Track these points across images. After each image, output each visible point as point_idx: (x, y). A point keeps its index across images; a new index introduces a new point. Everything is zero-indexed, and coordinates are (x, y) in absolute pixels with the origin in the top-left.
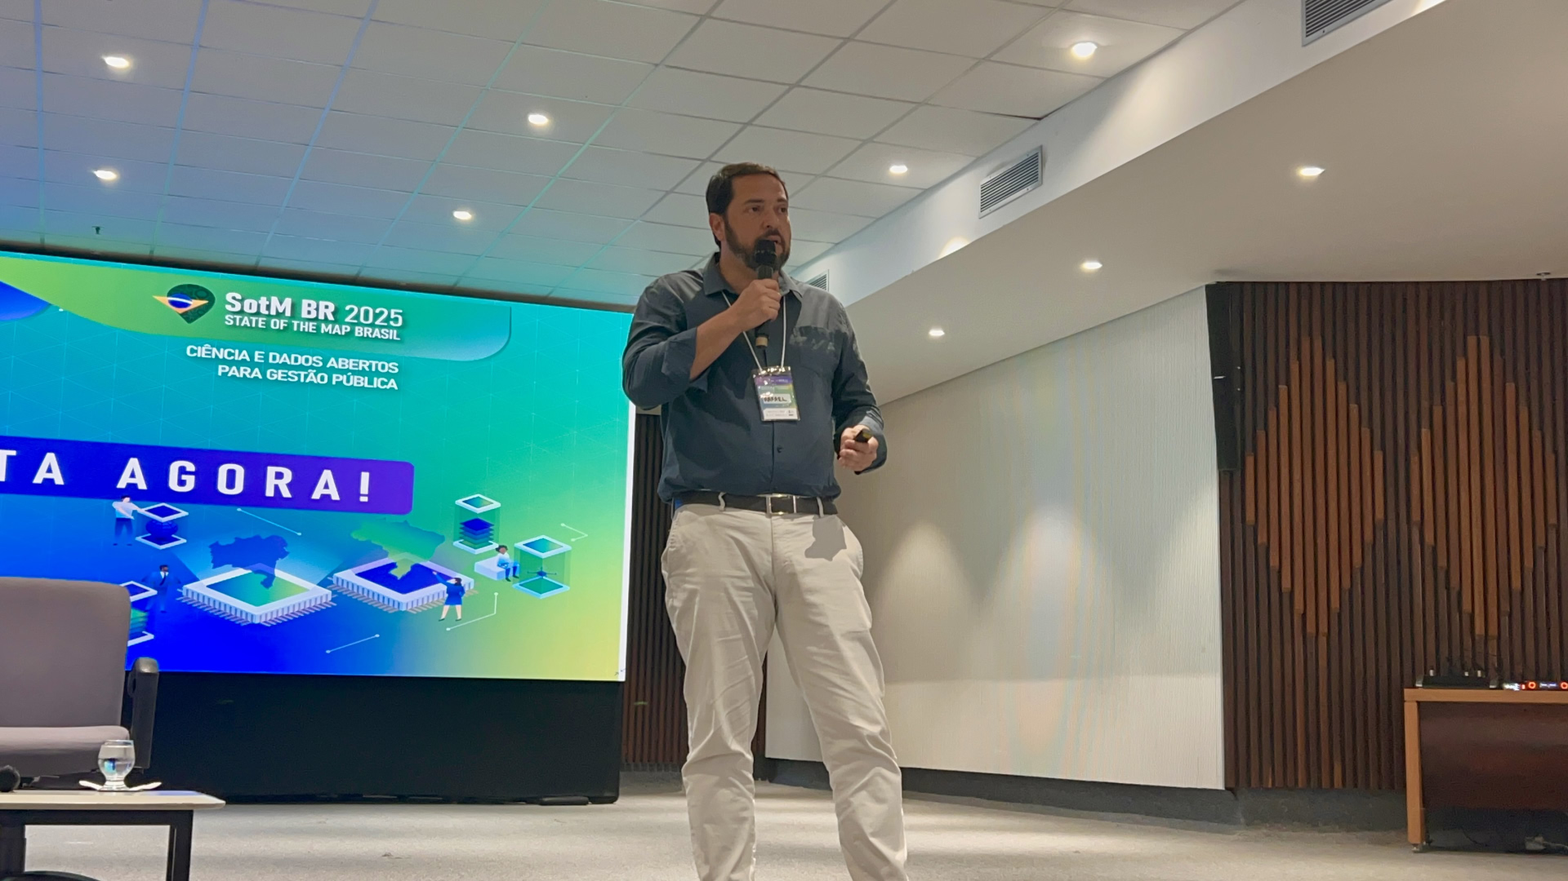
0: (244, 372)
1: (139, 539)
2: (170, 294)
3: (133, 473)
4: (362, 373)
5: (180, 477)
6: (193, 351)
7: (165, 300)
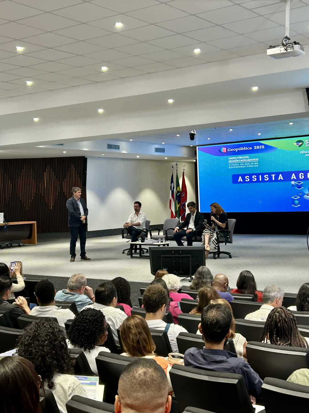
1: (296, 188)
2: (296, 143)
3: (294, 176)
5: (301, 176)
7: (295, 144)
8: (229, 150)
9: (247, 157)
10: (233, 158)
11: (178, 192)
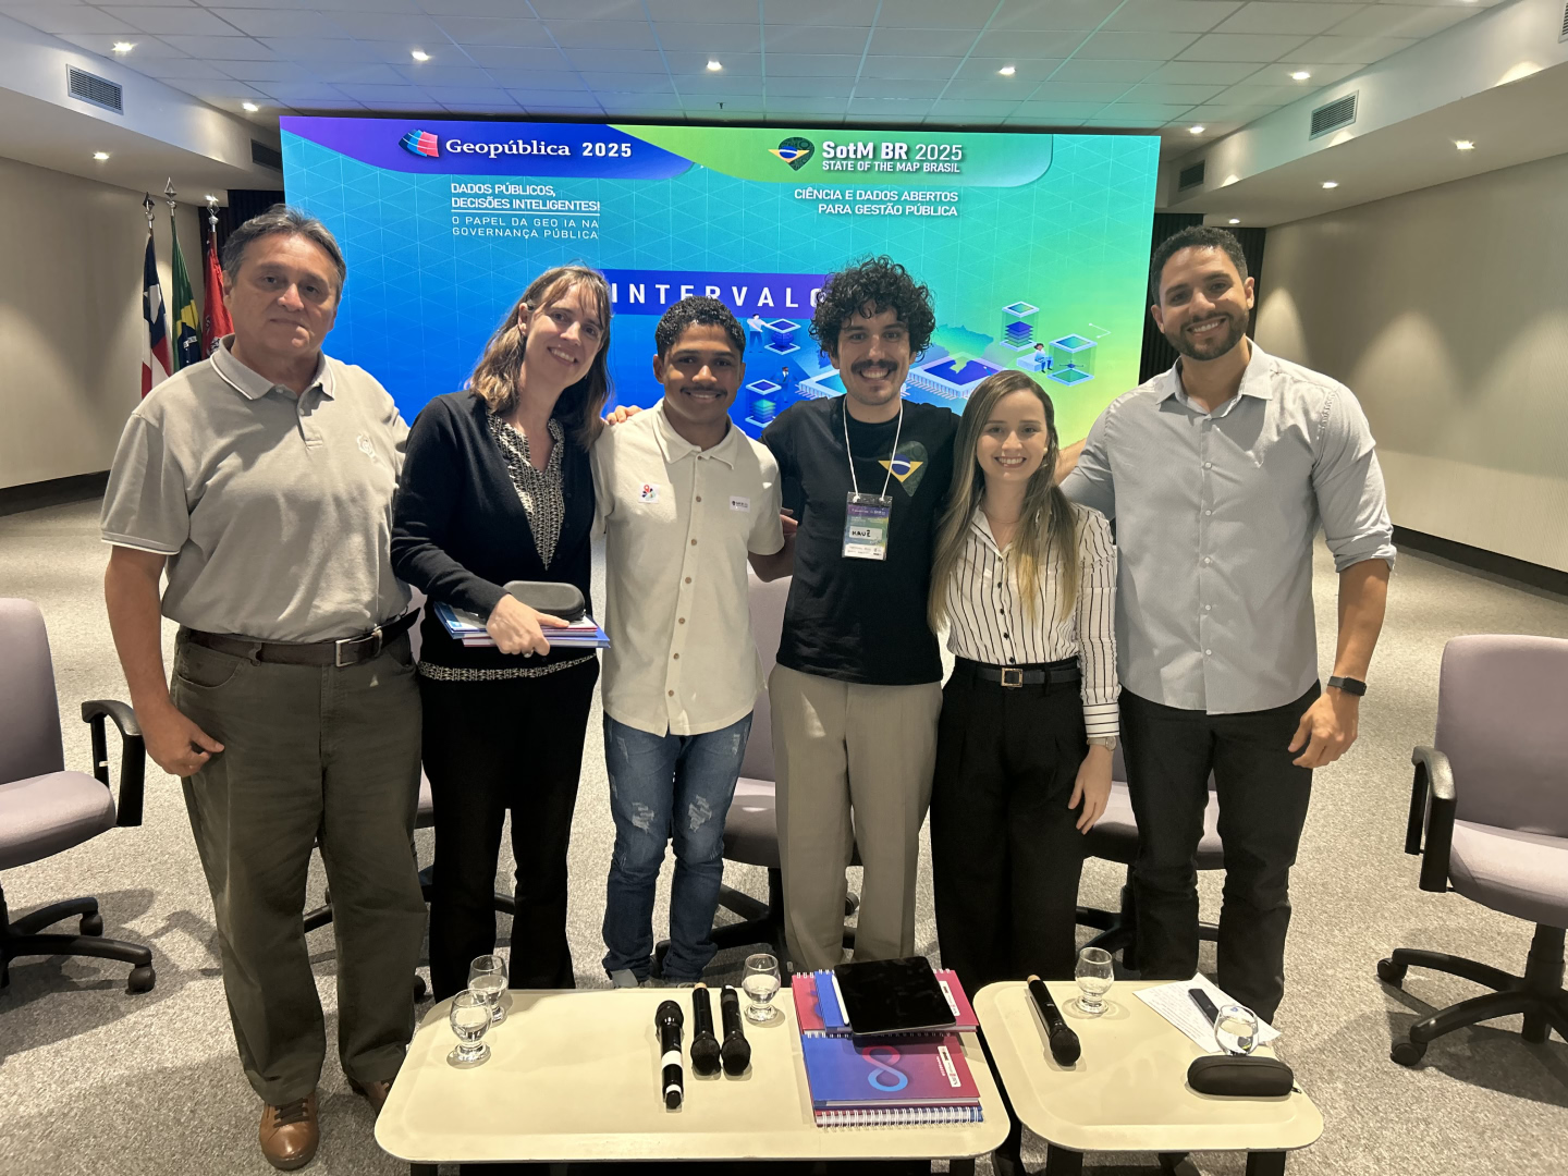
0: (838, 208)
2: (780, 147)
4: (929, 203)
6: (799, 194)
7: (777, 152)
8: (452, 146)
9: (548, 190)
10: (476, 189)
11: (187, 331)
